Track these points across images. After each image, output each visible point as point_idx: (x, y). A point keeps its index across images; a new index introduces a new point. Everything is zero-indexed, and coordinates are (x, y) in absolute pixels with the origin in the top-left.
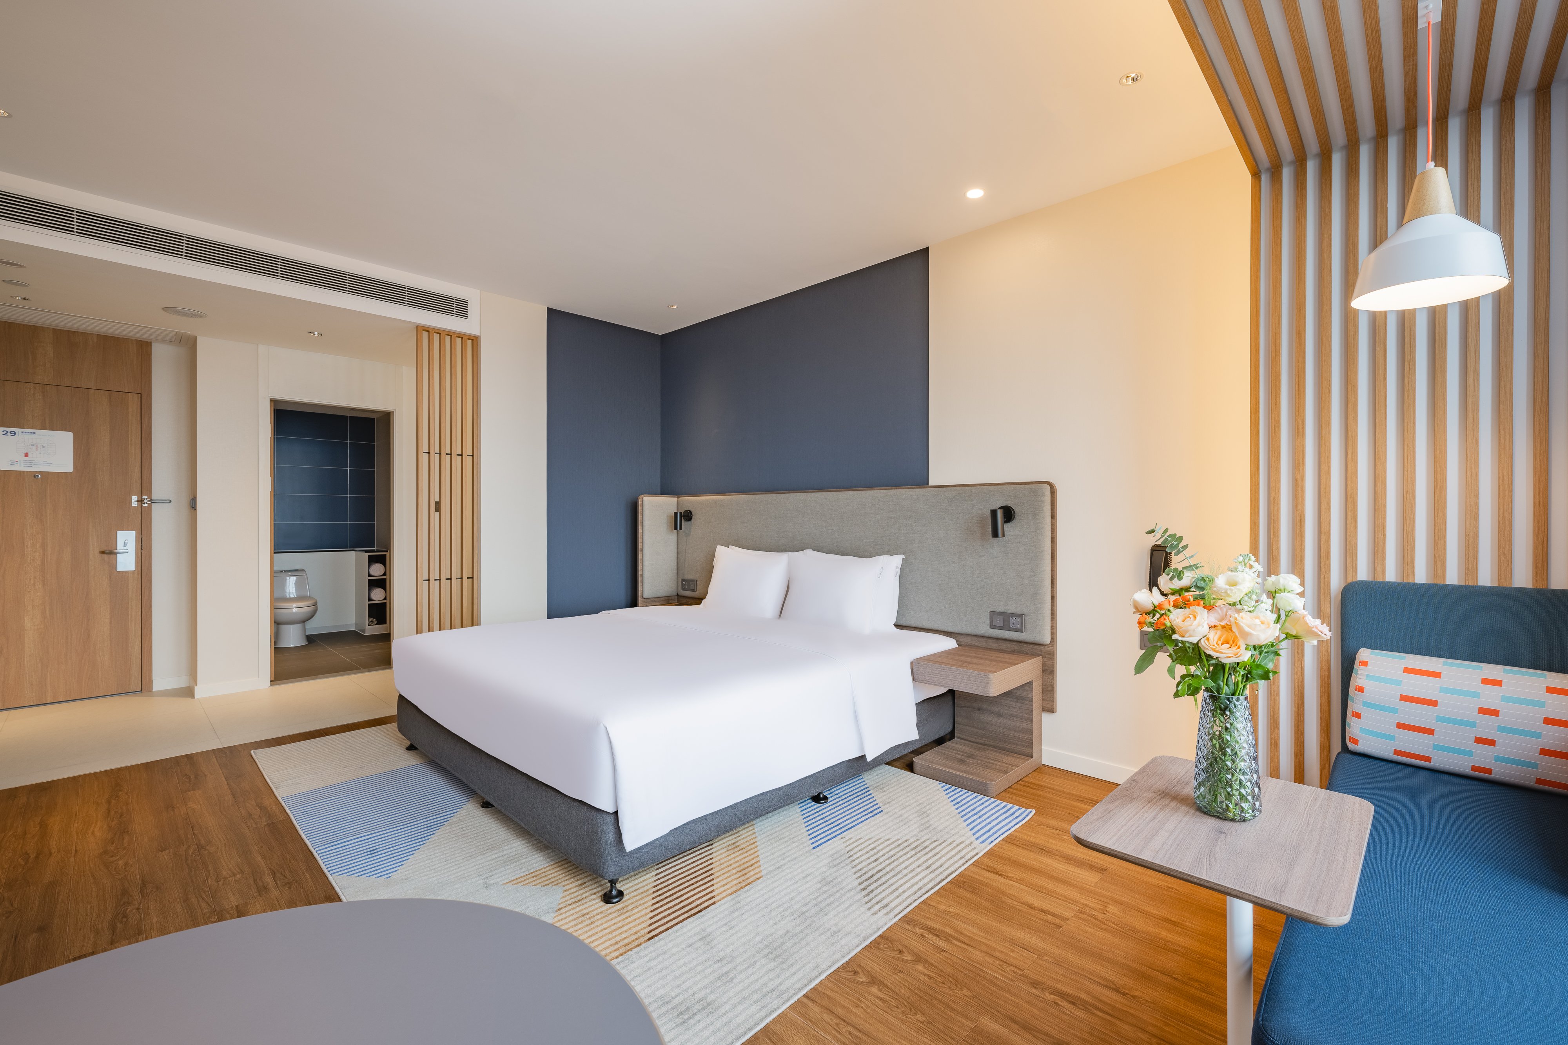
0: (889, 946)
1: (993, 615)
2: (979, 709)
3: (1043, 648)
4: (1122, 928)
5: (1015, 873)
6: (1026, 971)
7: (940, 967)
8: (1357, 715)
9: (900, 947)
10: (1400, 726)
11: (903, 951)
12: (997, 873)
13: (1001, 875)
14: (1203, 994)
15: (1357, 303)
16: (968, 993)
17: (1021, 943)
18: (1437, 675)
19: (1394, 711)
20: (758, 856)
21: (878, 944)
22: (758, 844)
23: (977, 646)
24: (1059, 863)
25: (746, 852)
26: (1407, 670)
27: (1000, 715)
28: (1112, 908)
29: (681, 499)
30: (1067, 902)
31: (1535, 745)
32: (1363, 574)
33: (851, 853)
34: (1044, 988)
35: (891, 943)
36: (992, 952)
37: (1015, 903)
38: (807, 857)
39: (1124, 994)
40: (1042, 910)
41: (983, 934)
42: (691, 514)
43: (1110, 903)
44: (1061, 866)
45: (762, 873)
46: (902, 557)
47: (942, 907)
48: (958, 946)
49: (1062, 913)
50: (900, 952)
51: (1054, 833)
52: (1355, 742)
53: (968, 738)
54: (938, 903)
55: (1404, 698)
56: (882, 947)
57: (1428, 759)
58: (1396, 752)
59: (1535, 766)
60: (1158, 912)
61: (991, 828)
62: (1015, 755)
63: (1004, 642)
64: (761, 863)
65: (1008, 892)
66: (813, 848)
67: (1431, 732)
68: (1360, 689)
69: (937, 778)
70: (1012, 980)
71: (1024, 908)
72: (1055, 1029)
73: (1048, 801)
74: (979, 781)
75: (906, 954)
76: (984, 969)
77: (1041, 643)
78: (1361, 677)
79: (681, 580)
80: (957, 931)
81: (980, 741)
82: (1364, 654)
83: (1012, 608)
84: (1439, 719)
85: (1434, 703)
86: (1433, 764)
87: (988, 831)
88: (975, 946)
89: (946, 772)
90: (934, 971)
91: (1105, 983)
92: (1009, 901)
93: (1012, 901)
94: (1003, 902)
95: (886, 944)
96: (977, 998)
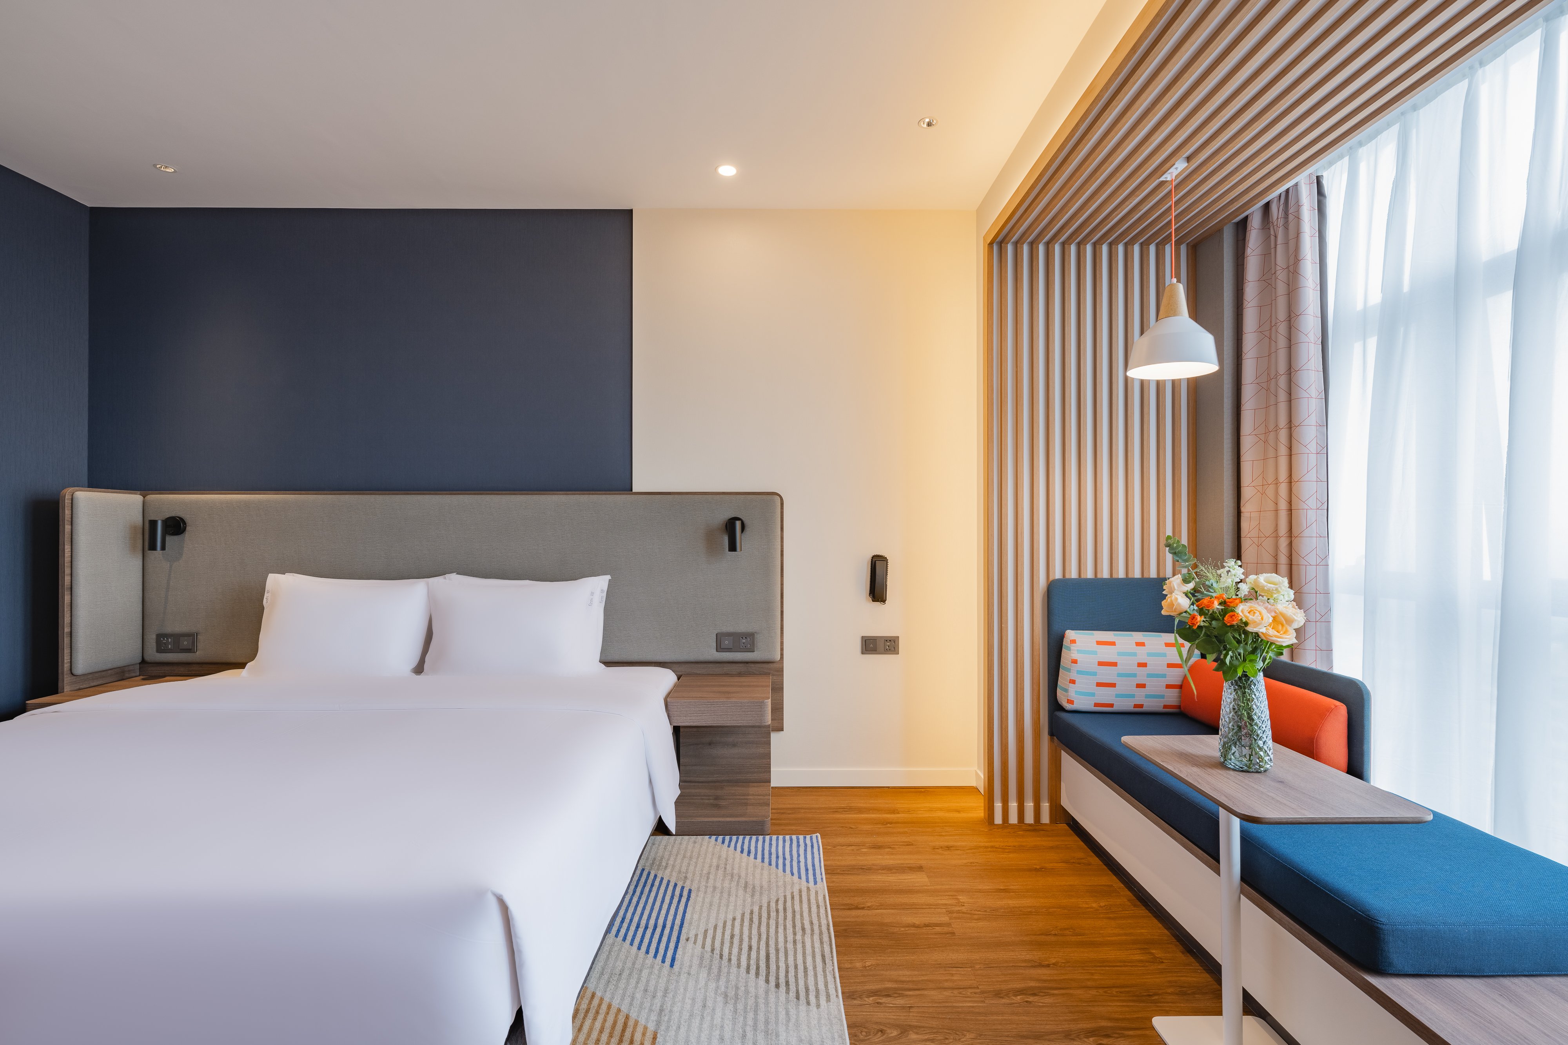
0: (866, 1032)
1: (719, 637)
2: (710, 744)
3: (771, 665)
4: (985, 911)
5: (870, 901)
6: (980, 987)
7: (927, 1025)
8: (1073, 682)
9: (877, 1027)
10: (1099, 685)
11: (883, 1030)
12: (857, 908)
13: (863, 908)
14: (1079, 937)
15: (1131, 373)
16: (972, 1036)
17: (950, 964)
18: (1113, 644)
19: (1095, 674)
20: (619, 1010)
21: (856, 1036)
22: (599, 994)
23: (697, 674)
24: (888, 876)
25: (597, 1012)
26: (1099, 643)
27: (734, 745)
28: (963, 898)
29: (152, 497)
30: (932, 908)
31: (1164, 682)
32: (1058, 574)
33: (717, 951)
34: (1008, 993)
35: (865, 1028)
36: (941, 985)
37: (903, 929)
38: (677, 982)
39: (1048, 966)
40: (926, 926)
41: (916, 973)
42: (184, 523)
43: (956, 894)
44: (890, 878)
45: (651, 1027)
46: (608, 577)
47: (859, 965)
48: (913, 995)
49: (940, 921)
50: (881, 1031)
51: (853, 850)
52: (1071, 702)
53: (697, 779)
54: (851, 963)
55: (1101, 664)
56: (861, 1037)
57: (1112, 705)
58: (1096, 705)
59: (1163, 697)
60: (988, 886)
61: (806, 866)
62: (754, 784)
63: (729, 665)
64: (633, 1015)
65: (886, 921)
66: (672, 965)
67: (1113, 685)
68: (1075, 662)
69: (702, 833)
70: (982, 1001)
71: (912, 931)
72: (1051, 1024)
73: (814, 821)
74: (754, 821)
75: (889, 1031)
76: (955, 1004)
77: (772, 661)
78: (1074, 652)
79: (154, 637)
80: (896, 981)
81: (710, 779)
82: (1070, 634)
83: (742, 627)
84: (1119, 675)
85: (1114, 664)
86: (1115, 708)
87: (807, 870)
88: (923, 988)
89: (713, 822)
90: (925, 1032)
91: (1030, 964)
92: (896, 930)
93: (898, 928)
94: (893, 933)
95: (862, 1032)
96: (982, 1035)
